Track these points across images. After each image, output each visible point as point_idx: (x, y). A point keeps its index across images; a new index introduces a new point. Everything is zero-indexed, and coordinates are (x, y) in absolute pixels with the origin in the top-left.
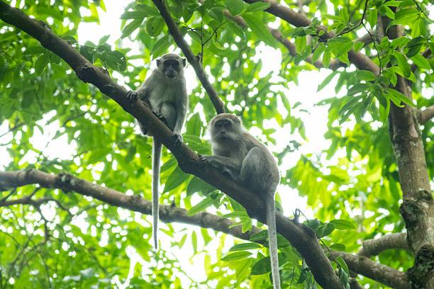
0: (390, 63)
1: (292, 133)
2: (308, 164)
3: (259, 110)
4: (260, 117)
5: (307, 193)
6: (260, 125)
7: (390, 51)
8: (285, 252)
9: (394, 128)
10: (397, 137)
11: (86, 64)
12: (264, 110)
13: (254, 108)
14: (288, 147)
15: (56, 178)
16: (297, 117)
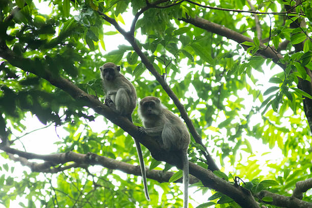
0: (291, 71)
1: (254, 101)
2: (267, 122)
3: (234, 84)
4: (235, 88)
5: (269, 141)
6: (235, 94)
7: (291, 62)
8: (232, 205)
9: (307, 107)
10: (309, 112)
11: (82, 94)
12: (237, 84)
13: (231, 82)
14: (252, 111)
15: (85, 157)
16: (256, 90)
